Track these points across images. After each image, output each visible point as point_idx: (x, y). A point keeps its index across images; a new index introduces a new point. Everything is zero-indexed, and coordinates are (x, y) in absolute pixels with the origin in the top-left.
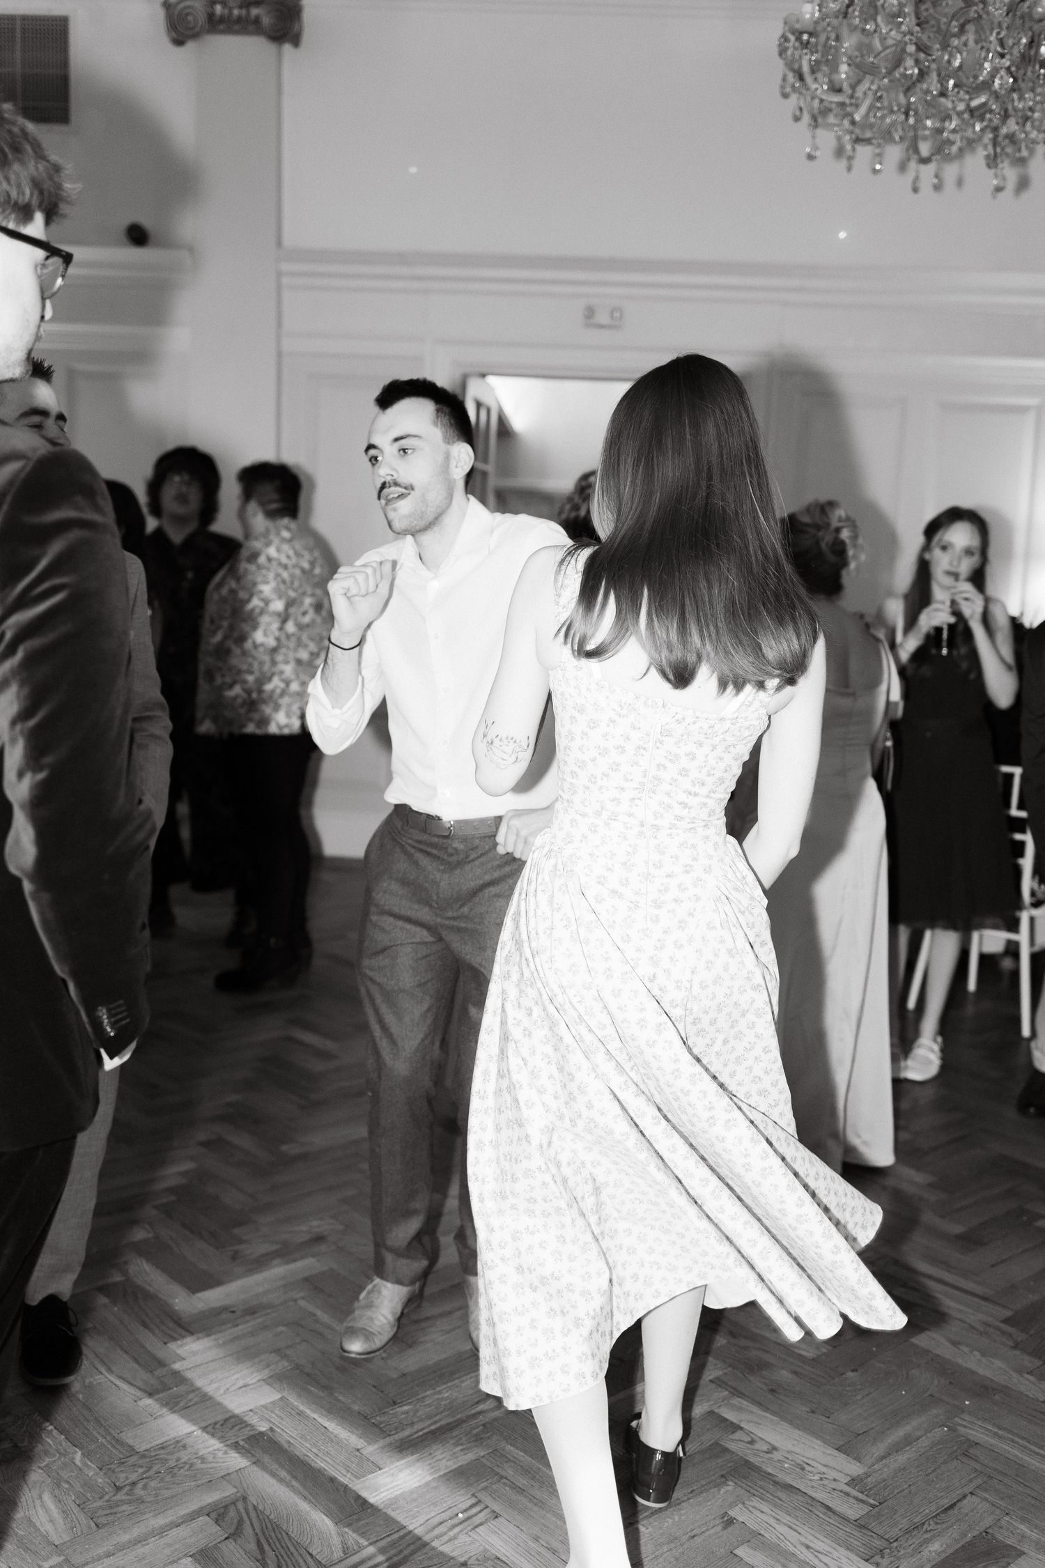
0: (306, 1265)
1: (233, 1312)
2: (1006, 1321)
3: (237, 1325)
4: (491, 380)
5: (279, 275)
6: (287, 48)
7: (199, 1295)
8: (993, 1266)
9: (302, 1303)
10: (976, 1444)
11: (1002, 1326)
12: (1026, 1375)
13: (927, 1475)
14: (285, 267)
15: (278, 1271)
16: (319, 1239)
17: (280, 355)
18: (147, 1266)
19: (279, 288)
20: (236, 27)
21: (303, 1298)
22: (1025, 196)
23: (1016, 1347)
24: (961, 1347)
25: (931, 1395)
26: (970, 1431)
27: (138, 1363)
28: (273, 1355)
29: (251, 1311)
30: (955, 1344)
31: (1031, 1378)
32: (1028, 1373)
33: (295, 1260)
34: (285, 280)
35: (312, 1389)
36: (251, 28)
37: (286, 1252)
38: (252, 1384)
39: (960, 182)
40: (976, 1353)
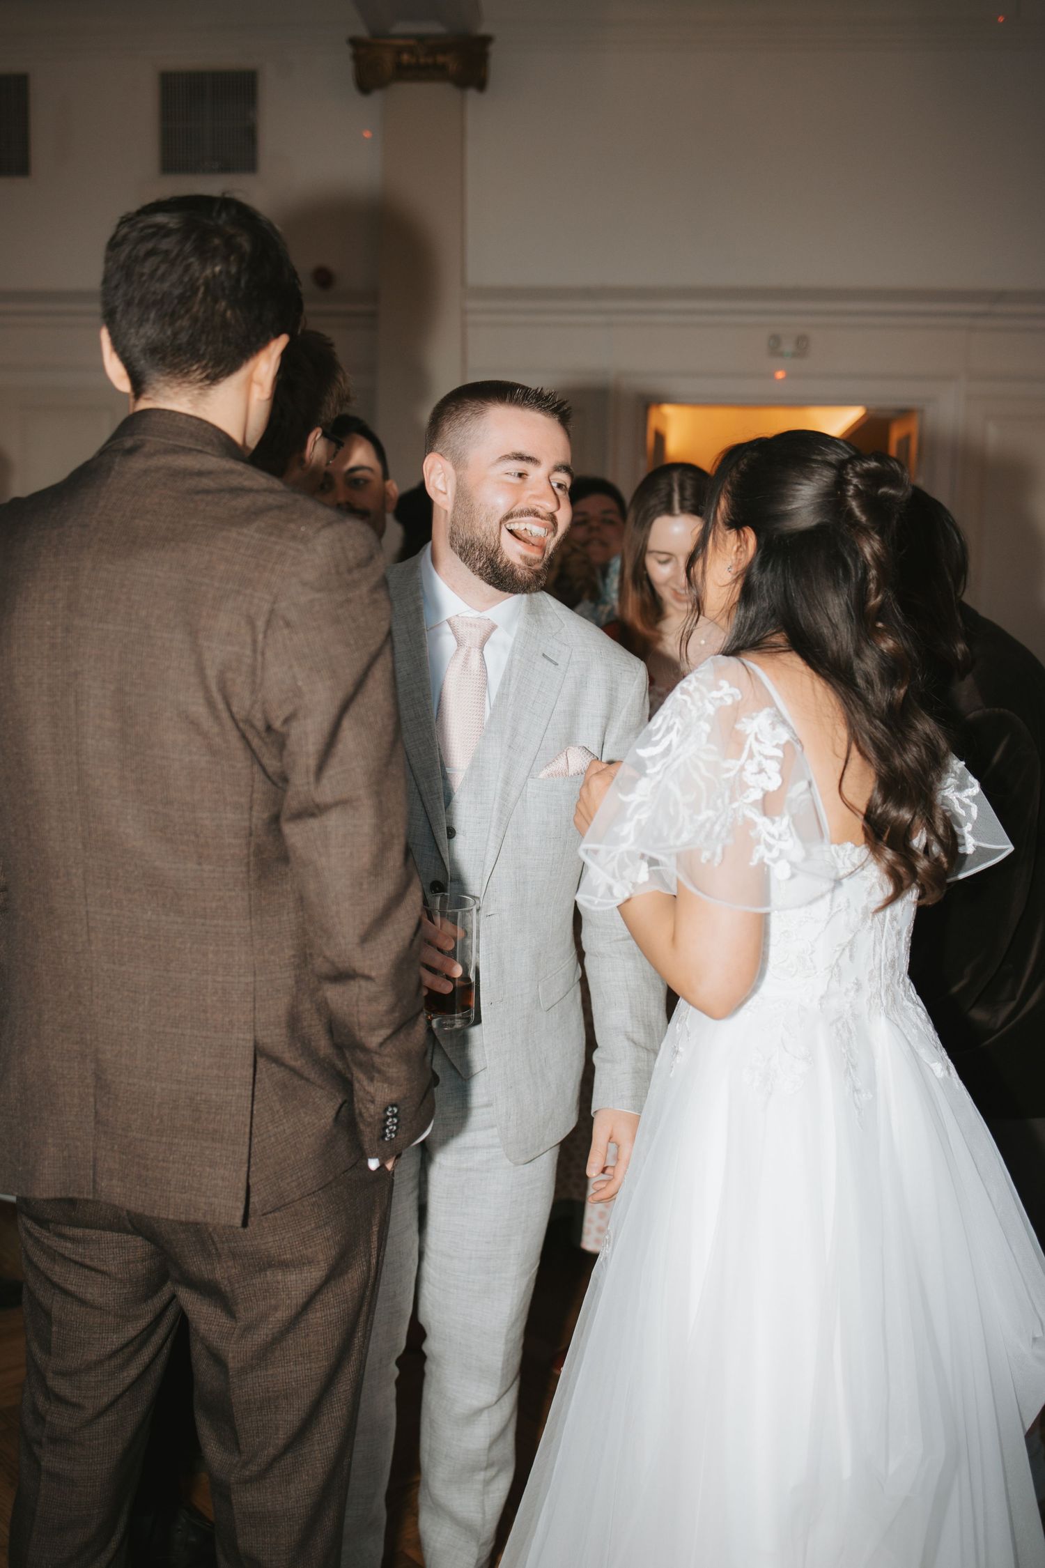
5: (465, 311)
6: (472, 93)
14: (470, 304)
19: (465, 324)
20: (423, 75)
34: (468, 318)
36: (438, 74)
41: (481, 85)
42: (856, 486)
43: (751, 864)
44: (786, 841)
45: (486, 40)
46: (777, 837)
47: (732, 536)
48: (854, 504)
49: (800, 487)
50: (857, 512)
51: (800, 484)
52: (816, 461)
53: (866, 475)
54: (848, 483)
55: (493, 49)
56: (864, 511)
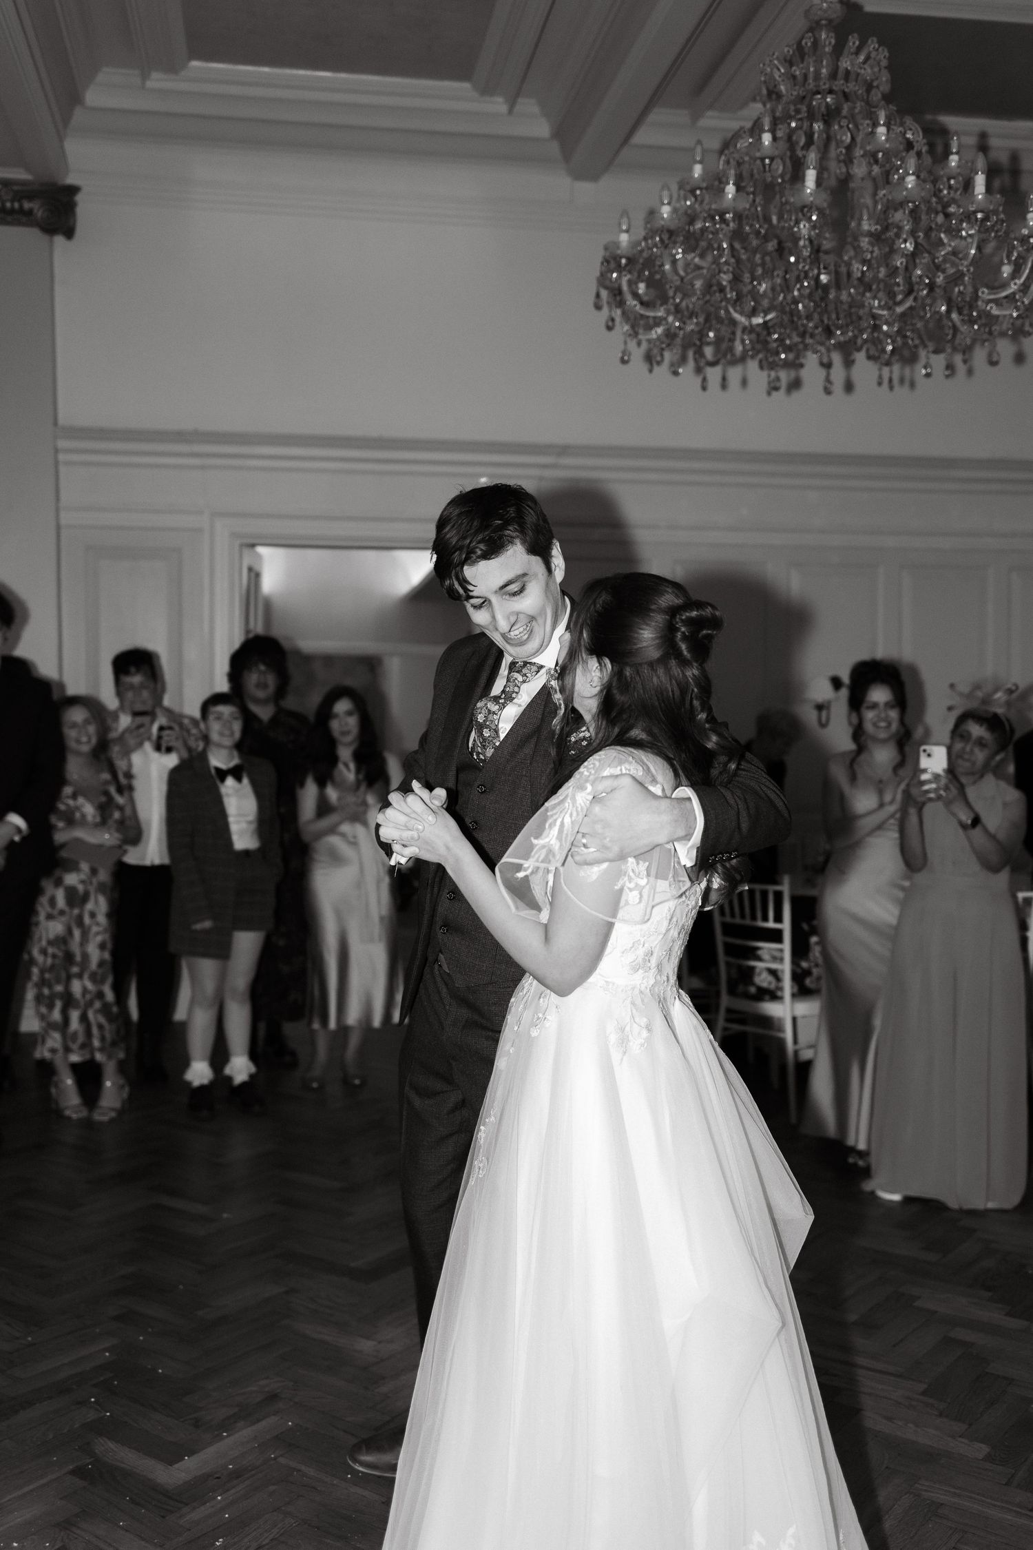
0: (268, 1424)
1: (218, 1478)
2: (924, 1393)
3: (228, 1490)
4: (261, 550)
5: (56, 451)
6: (59, 240)
7: (176, 1466)
8: (894, 1346)
9: (282, 1460)
10: (942, 1504)
11: (921, 1398)
12: (960, 1439)
13: (912, 1538)
14: (62, 444)
15: (245, 1434)
16: (273, 1397)
17: (58, 527)
18: (111, 1445)
19: (57, 463)
20: (9, 218)
21: (282, 1456)
22: (796, 395)
23: (941, 1415)
24: (895, 1421)
25: (887, 1468)
26: (932, 1494)
27: (143, 1539)
28: (275, 1513)
29: (237, 1475)
30: (890, 1419)
31: (963, 1440)
32: (960, 1437)
33: (259, 1421)
34: (61, 457)
35: (329, 1541)
36: (24, 219)
37: (246, 1414)
38: (267, 1544)
39: (744, 382)
40: (911, 1425)
41: (69, 233)
42: (683, 633)
43: (616, 887)
44: (642, 879)
45: (73, 190)
46: (637, 873)
47: (593, 663)
48: (683, 647)
49: (642, 632)
50: (685, 653)
51: (642, 629)
52: (653, 611)
53: (690, 622)
54: (678, 630)
55: (79, 198)
56: (688, 652)
